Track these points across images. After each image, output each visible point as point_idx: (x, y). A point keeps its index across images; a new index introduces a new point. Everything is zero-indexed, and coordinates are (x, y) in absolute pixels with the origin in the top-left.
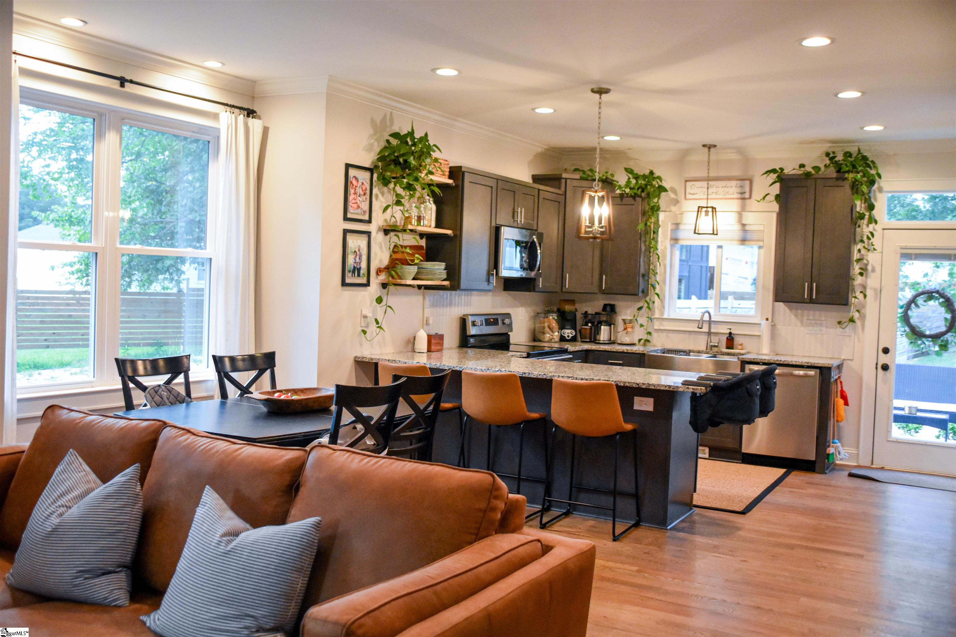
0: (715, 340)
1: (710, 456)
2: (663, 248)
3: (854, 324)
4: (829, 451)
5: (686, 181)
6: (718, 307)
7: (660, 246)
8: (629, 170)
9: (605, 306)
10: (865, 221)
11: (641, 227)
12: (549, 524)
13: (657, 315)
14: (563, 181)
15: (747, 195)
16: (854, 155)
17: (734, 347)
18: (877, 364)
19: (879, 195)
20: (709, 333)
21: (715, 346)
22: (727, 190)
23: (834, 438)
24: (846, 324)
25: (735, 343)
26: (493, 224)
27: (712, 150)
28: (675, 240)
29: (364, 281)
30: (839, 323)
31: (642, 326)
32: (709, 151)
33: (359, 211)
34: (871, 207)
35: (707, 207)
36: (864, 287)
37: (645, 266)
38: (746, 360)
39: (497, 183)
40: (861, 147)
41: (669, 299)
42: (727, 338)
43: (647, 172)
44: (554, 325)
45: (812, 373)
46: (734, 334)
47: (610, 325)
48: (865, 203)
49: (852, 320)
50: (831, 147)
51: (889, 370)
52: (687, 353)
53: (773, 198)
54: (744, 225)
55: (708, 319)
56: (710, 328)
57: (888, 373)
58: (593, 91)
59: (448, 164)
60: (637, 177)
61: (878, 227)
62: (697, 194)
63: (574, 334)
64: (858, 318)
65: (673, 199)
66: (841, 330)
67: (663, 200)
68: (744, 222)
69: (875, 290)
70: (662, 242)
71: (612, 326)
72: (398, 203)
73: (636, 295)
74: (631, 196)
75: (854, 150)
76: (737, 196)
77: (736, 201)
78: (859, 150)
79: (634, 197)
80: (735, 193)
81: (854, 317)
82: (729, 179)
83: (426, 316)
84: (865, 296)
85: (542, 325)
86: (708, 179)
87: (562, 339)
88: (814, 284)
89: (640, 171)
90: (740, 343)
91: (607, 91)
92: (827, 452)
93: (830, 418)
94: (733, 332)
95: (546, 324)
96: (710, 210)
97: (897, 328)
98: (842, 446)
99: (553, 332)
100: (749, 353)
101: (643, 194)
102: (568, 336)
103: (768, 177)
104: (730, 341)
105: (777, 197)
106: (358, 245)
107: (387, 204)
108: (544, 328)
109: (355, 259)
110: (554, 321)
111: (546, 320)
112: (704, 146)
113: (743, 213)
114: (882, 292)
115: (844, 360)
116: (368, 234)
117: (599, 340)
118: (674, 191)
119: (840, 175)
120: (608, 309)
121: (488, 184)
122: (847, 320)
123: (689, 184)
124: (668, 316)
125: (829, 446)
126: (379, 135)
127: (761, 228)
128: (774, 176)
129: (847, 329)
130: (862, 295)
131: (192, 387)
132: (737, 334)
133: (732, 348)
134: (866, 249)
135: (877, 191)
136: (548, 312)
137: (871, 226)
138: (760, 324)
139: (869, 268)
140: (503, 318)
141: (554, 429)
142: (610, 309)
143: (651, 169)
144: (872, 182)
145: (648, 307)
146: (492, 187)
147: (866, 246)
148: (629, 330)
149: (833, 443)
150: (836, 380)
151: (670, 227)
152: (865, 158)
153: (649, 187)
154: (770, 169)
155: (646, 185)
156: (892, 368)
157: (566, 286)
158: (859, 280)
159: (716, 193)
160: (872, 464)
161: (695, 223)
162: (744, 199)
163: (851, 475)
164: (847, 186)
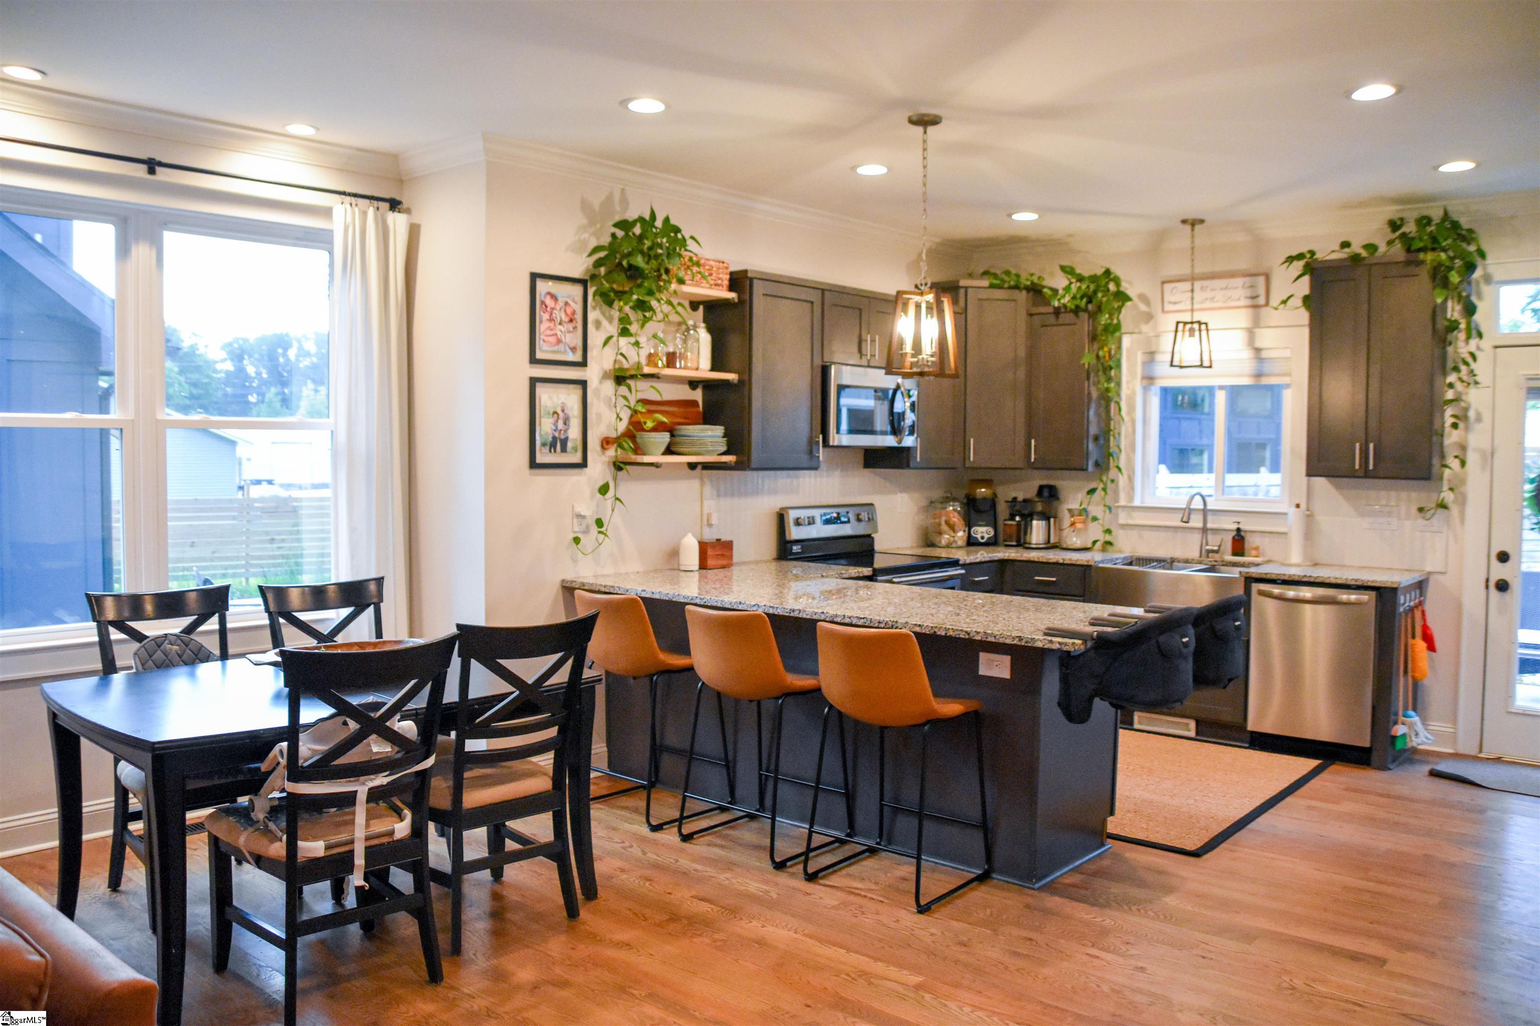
0: (1213, 542)
1: (1197, 733)
2: (1129, 392)
3: (1446, 511)
4: (1396, 731)
5: (1163, 283)
6: (1222, 487)
7: (1125, 391)
8: (1068, 269)
9: (1041, 488)
10: (1462, 336)
11: (1087, 359)
12: (824, 873)
13: (1122, 502)
14: (962, 291)
15: (1261, 301)
16: (1436, 219)
17: (1246, 552)
18: (1487, 581)
19: (1485, 289)
20: (1205, 530)
21: (1213, 551)
22: (1229, 293)
23: (1406, 708)
24: (1432, 511)
25: (1247, 546)
26: (818, 362)
27: (1198, 228)
28: (1149, 379)
29: (577, 458)
30: (1421, 510)
31: (1095, 519)
32: (1193, 230)
33: (561, 347)
34: (1470, 310)
35: (1192, 323)
36: (1463, 448)
37: (1099, 423)
38: (1254, 575)
39: (823, 295)
40: (1449, 209)
41: (1143, 476)
42: (1234, 538)
43: (1100, 272)
44: (956, 519)
45: (1365, 597)
46: (1245, 531)
47: (1048, 519)
48: (1459, 301)
49: (1443, 506)
50: (1398, 211)
51: (1509, 591)
52: (1169, 563)
53: (1299, 303)
54: (1258, 350)
55: (1201, 507)
56: (1205, 521)
57: (1507, 596)
58: (912, 122)
59: (727, 268)
60: (1081, 279)
61: (1486, 344)
62: (1181, 302)
63: (992, 533)
64: (1454, 502)
65: (1144, 312)
66: (1425, 522)
67: (1126, 316)
68: (1258, 344)
69: (1483, 453)
70: (1128, 382)
71: (1052, 520)
72: (624, 332)
73: (1084, 469)
74: (1071, 311)
75: (1436, 214)
76: (1244, 302)
77: (1244, 311)
78: (1446, 213)
79: (1077, 310)
80: (1242, 298)
81: (1446, 500)
82: (1232, 275)
83: (706, 511)
84: (1463, 463)
85: (937, 521)
86: (1193, 279)
87: (971, 542)
88: (1371, 446)
89: (1085, 271)
90: (1254, 546)
91: (934, 121)
92: (1393, 733)
93: (1398, 675)
94: (1242, 527)
95: (943, 519)
96: (1196, 326)
97: (1523, 517)
98: (1424, 721)
99: (954, 531)
100: (1269, 561)
101: (1090, 307)
102: (983, 538)
103: (1291, 266)
104: (1239, 543)
105: (1306, 299)
106: (559, 402)
107: (609, 335)
108: (940, 525)
109: (555, 424)
110: (956, 514)
111: (943, 512)
112: (1184, 222)
113: (1257, 330)
114: (1496, 456)
115: (1430, 573)
116: (583, 384)
117: (1030, 544)
118: (1143, 298)
119: (1412, 256)
120: (1046, 493)
121: (803, 297)
122: (1433, 505)
123: (1167, 287)
124: (1142, 502)
125: (1396, 723)
126: (598, 226)
127: (1287, 353)
128: (1299, 265)
129: (1434, 520)
130: (1457, 461)
131: (230, 637)
132: (1251, 532)
133: (1242, 554)
134: (1463, 381)
135: (1482, 281)
136: (946, 500)
137: (1474, 343)
138: (1285, 514)
139: (1472, 414)
140: (858, 512)
141: (826, 710)
142: (1050, 494)
143: (1108, 266)
144: (1470, 267)
145: (1104, 490)
146: (812, 303)
147: (1465, 378)
148: (1079, 526)
149: (1404, 716)
150: (1411, 610)
151: (1140, 358)
152: (1455, 225)
153: (1100, 295)
154: (1294, 253)
155: (1095, 292)
156: (1516, 585)
157: (969, 458)
158: (1452, 438)
159: (1212, 299)
160: (1481, 752)
161: (1171, 350)
162: (1256, 307)
163: (1434, 774)
164: (1424, 274)
